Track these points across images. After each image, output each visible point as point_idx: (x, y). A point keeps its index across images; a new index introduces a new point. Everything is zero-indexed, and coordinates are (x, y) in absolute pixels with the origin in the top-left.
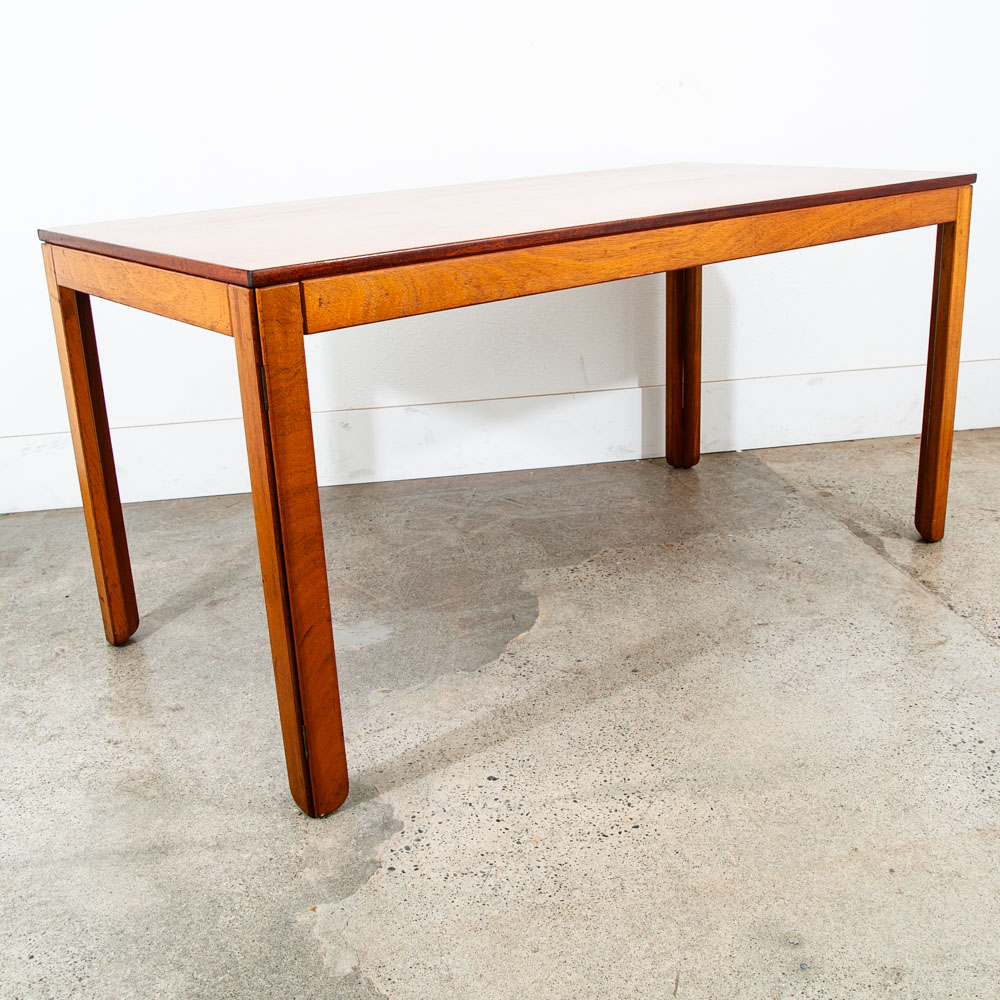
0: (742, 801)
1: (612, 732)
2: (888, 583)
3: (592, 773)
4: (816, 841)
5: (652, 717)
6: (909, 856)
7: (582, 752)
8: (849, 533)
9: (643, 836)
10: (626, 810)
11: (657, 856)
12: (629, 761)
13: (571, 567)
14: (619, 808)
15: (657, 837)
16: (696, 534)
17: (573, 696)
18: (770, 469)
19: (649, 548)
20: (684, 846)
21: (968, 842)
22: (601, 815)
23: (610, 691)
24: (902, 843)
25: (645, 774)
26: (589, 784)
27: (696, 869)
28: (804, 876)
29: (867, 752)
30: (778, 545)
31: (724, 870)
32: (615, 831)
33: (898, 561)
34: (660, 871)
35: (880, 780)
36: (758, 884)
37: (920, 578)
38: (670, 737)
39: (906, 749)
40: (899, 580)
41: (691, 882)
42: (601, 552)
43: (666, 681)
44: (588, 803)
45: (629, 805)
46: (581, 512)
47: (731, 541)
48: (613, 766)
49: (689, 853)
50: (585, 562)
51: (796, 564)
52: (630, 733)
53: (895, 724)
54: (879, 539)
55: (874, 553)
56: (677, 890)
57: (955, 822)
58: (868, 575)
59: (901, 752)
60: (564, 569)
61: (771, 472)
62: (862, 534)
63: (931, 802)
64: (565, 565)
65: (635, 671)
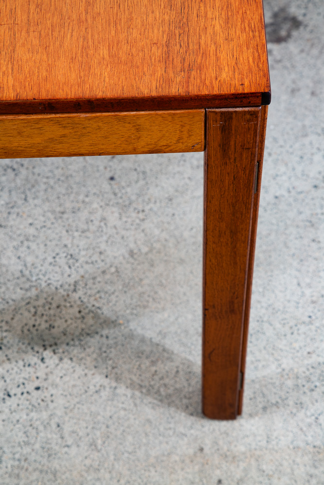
0: (135, 370)
1: (62, 261)
3: (26, 314)
4: (174, 432)
5: (103, 246)
6: (242, 465)
7: (27, 286)
9: (39, 401)
10: (37, 366)
11: (41, 428)
12: (63, 303)
14: (32, 363)
15: (50, 403)
17: (46, 206)
20: (67, 419)
21: (298, 460)
22: (16, 369)
23: (81, 205)
24: (242, 449)
25: (69, 322)
26: (19, 328)
27: (66, 449)
28: (147, 474)
29: (266, 325)
31: (86, 454)
32: (19, 391)
34: (37, 446)
35: (260, 365)
36: (107, 476)
38: (108, 277)
39: (303, 329)
41: (55, 464)
43: (133, 198)
44: (9, 352)
45: (42, 360)
48: (47, 308)
49: (67, 428)
52: (77, 264)
53: (308, 292)
56: (41, 471)
57: (300, 432)
59: (296, 332)
63: (291, 403)
65: (112, 179)
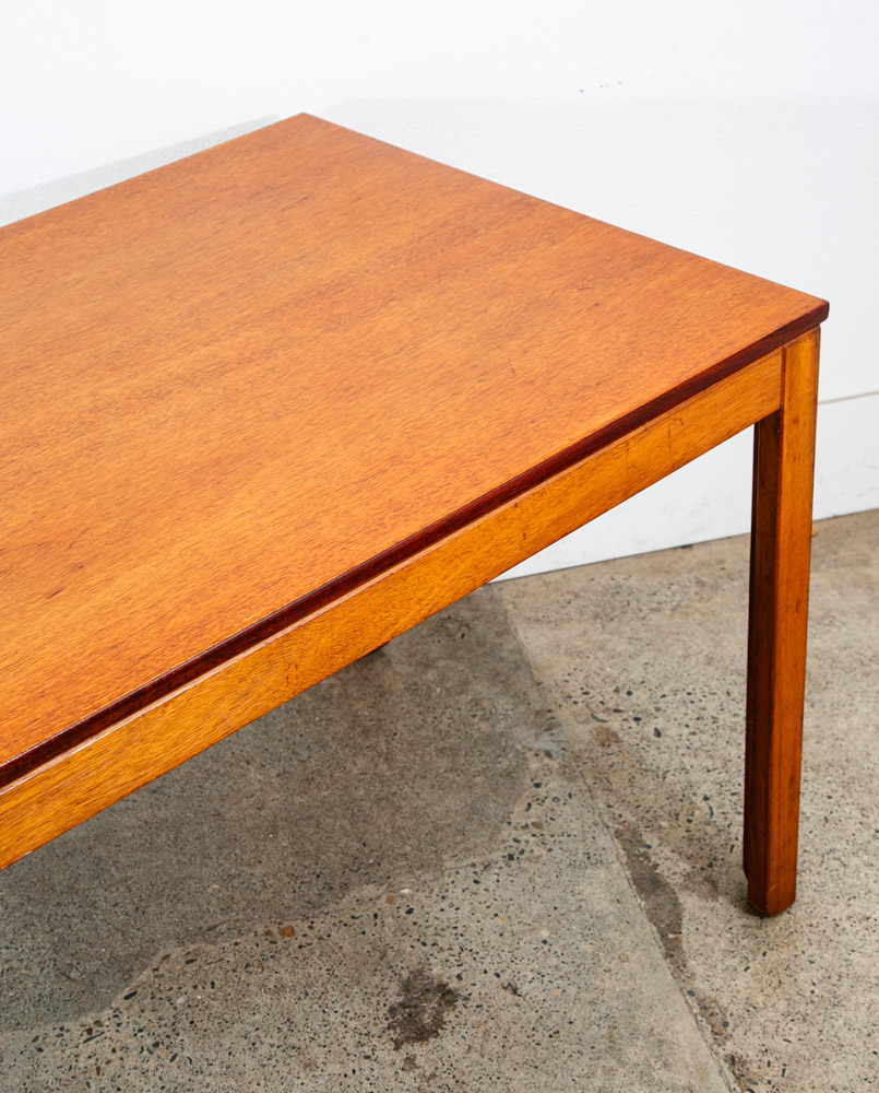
2: (666, 1065)
8: (623, 884)
13: (89, 1020)
16: (345, 887)
18: (519, 650)
19: (246, 942)
30: (488, 924)
33: (699, 984)
37: (730, 1047)
40: (688, 1057)
42: (157, 958)
46: (145, 815)
47: (402, 912)
50: (119, 1002)
51: (509, 995)
54: (676, 904)
55: (657, 954)
58: (634, 1033)
60: (75, 1028)
61: (521, 663)
62: (649, 883)
64: (81, 1011)
